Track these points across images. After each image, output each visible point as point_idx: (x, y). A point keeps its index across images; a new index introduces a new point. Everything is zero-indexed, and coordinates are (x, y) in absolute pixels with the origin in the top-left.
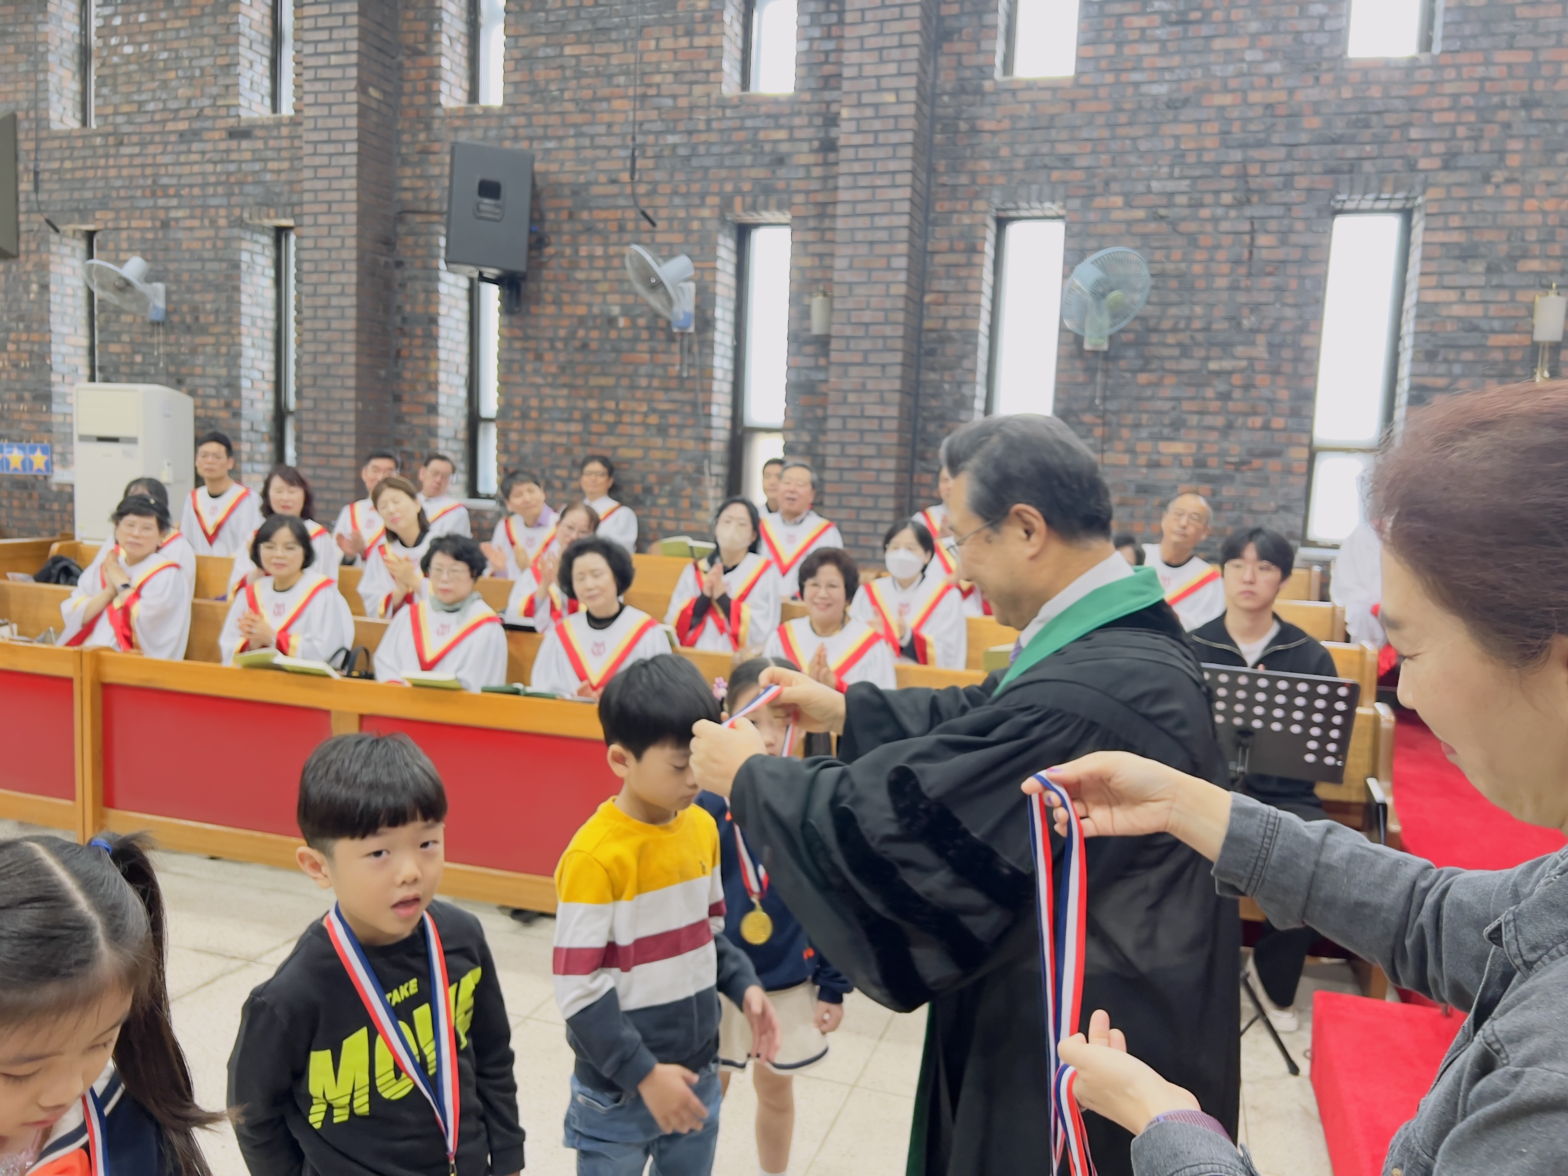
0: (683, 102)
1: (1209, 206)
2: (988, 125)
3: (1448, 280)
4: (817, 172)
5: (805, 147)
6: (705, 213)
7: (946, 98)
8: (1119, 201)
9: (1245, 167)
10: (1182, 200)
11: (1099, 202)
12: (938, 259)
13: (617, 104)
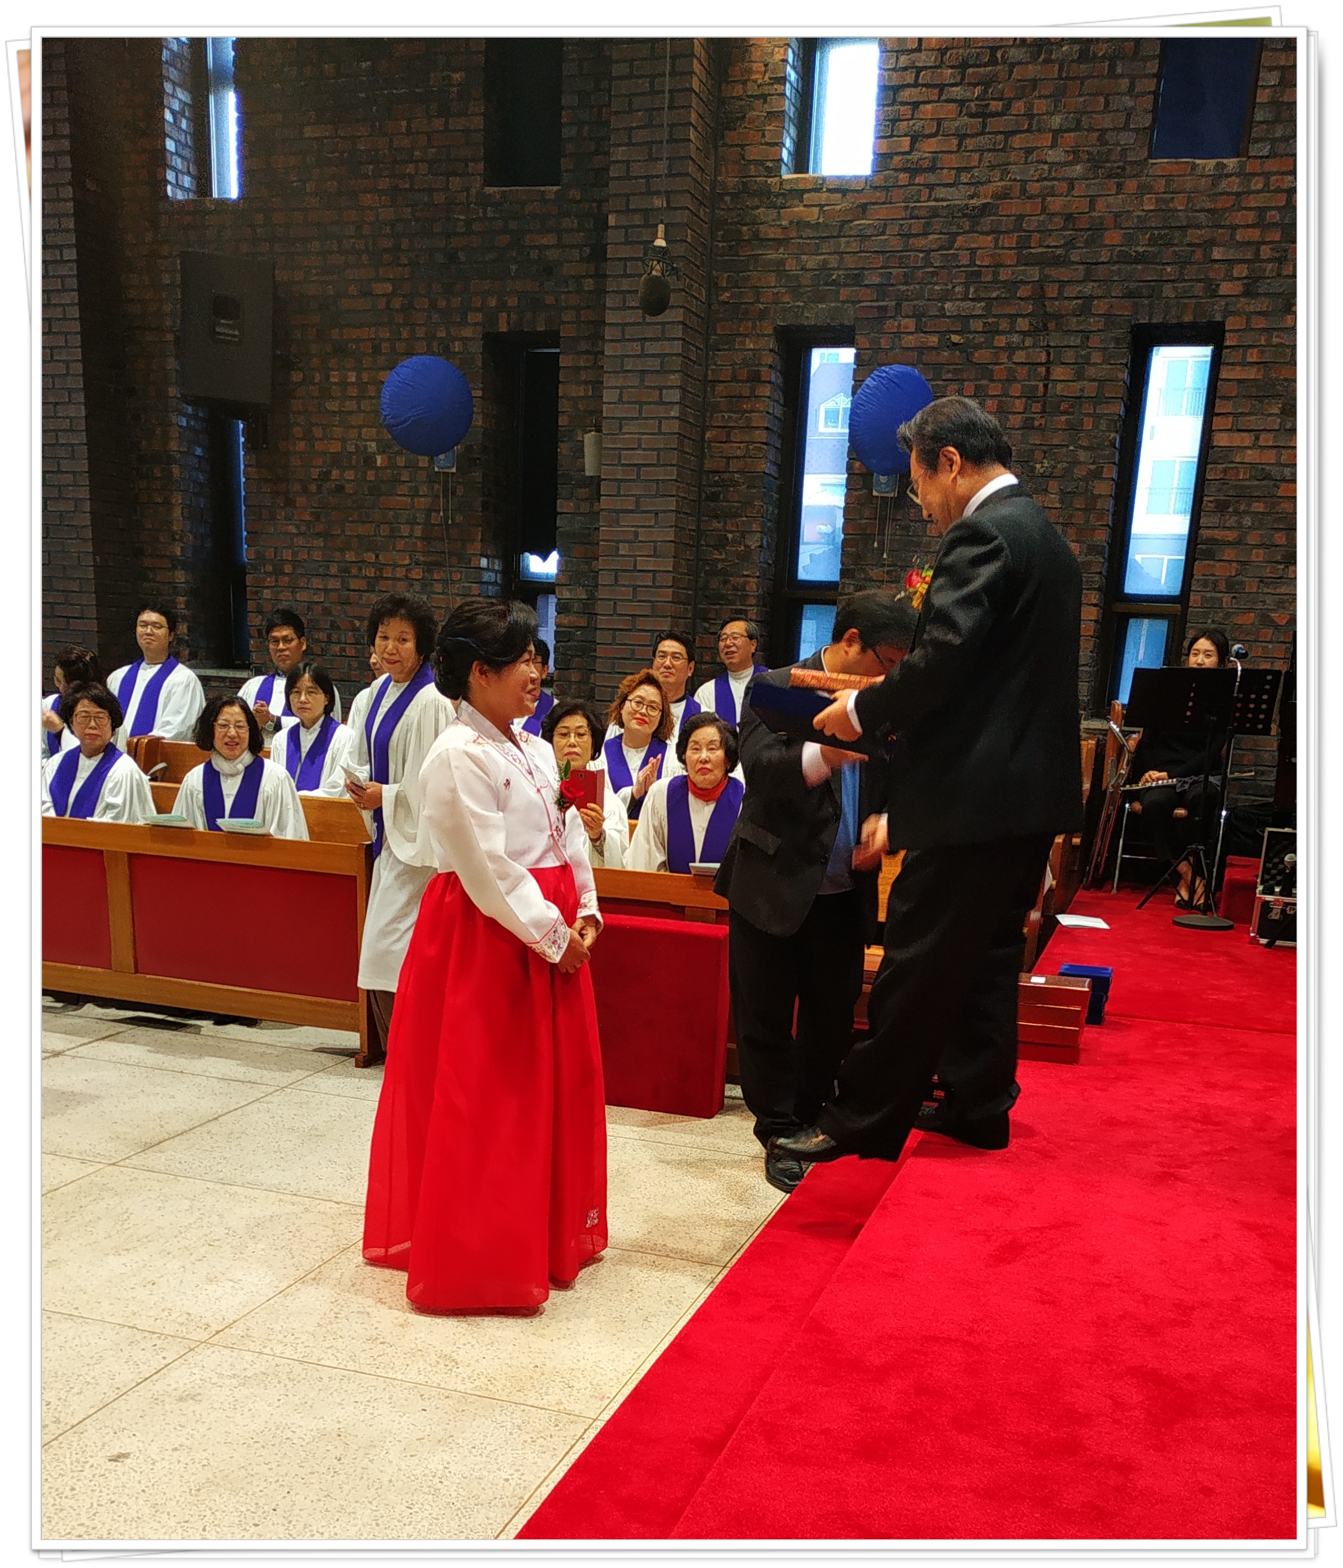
0: (439, 198)
1: (1003, 333)
2: (773, 233)
3: (1243, 422)
4: (589, 284)
5: (576, 254)
6: (468, 332)
7: (728, 199)
8: (911, 324)
9: (1042, 288)
10: (977, 325)
11: (890, 325)
12: (720, 388)
13: (367, 199)
